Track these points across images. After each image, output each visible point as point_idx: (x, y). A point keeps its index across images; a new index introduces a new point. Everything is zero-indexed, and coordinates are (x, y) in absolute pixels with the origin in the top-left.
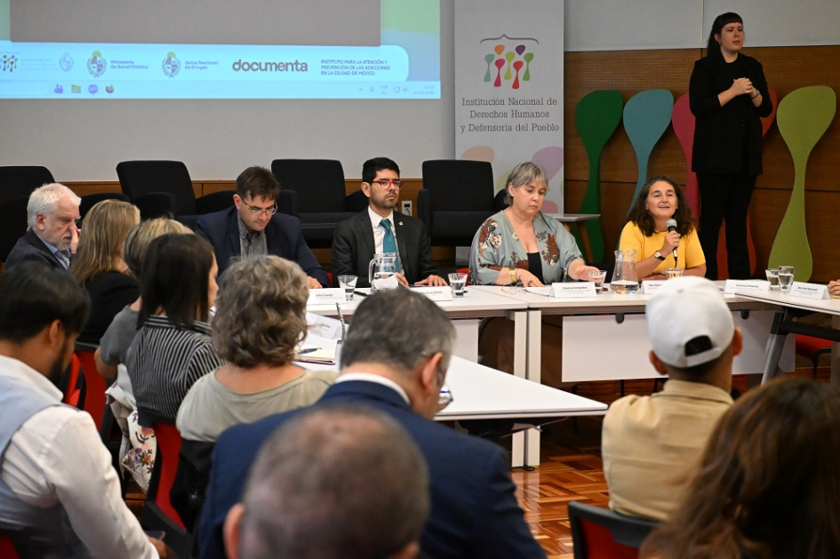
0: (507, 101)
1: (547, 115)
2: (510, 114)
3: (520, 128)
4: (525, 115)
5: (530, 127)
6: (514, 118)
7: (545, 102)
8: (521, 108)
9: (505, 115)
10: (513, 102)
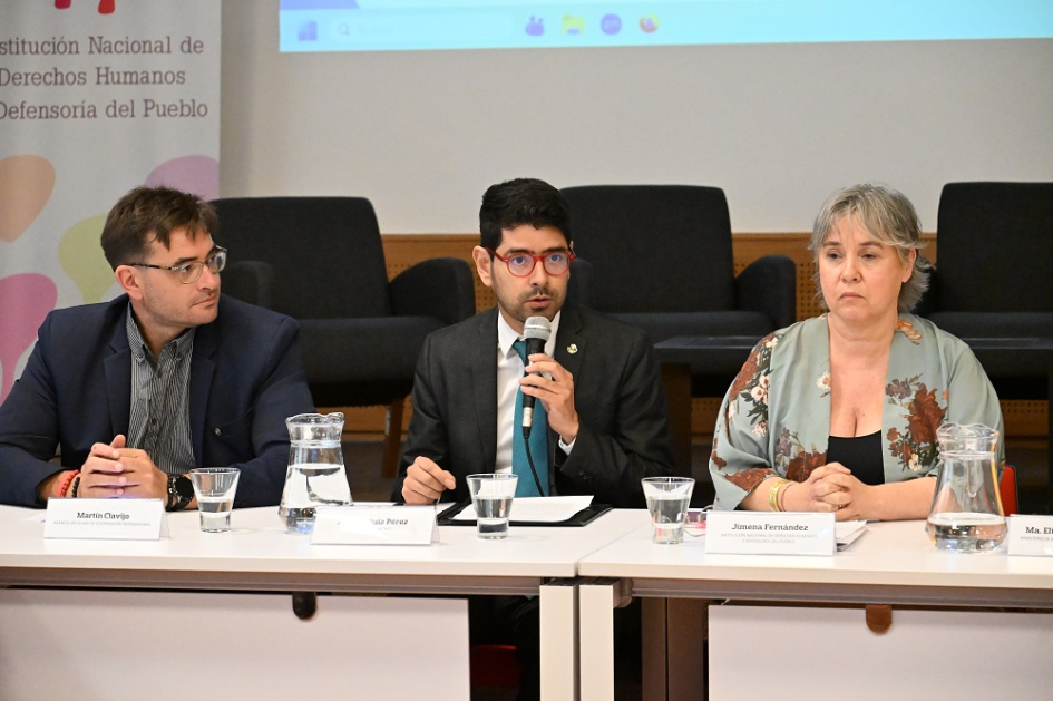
0: (84, 46)
1: (180, 77)
2: (92, 76)
3: (116, 110)
4: (131, 78)
5: (140, 108)
6: (103, 87)
7: (175, 46)
8: (118, 63)
9: (81, 78)
10: (99, 46)
